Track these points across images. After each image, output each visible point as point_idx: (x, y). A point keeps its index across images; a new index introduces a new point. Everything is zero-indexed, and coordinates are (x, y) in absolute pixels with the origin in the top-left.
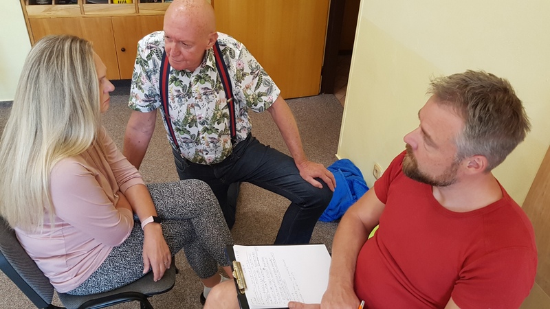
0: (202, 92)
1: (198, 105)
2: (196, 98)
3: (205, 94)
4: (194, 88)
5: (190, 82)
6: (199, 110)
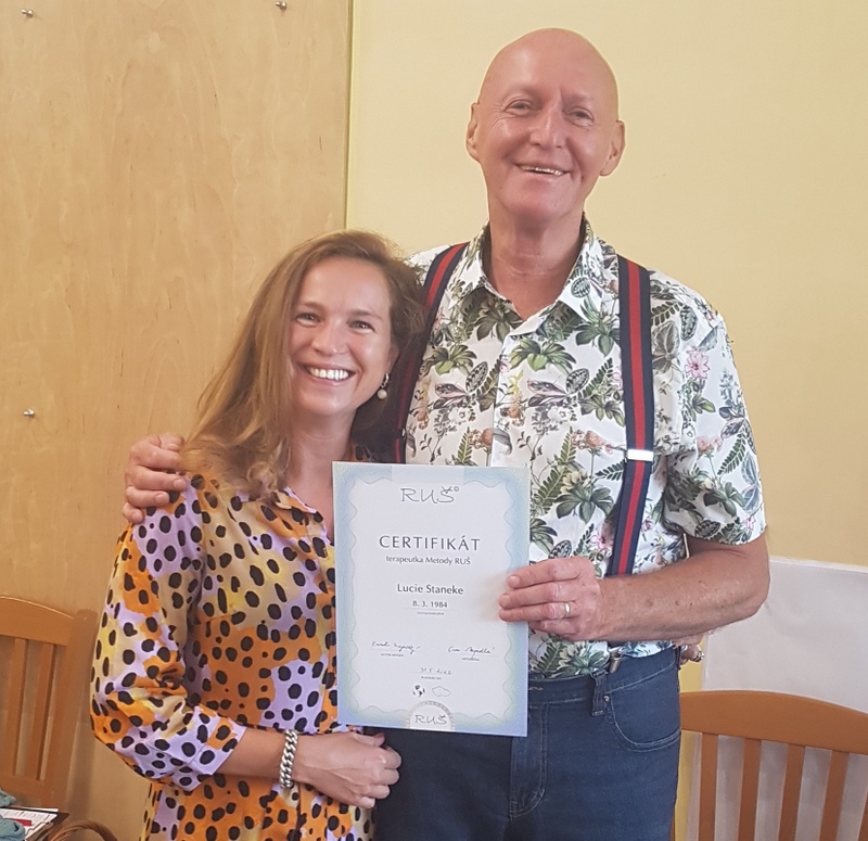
0: (530, 394)
1: (506, 439)
2: (505, 413)
3: (535, 402)
4: (504, 377)
5: (501, 356)
6: (506, 454)
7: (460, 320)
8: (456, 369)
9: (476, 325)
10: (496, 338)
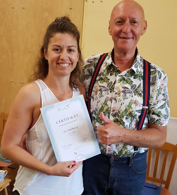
0: (123, 90)
5: (116, 80)
6: (115, 103)
7: (106, 71)
8: (105, 82)
9: (110, 72)
10: (115, 76)
